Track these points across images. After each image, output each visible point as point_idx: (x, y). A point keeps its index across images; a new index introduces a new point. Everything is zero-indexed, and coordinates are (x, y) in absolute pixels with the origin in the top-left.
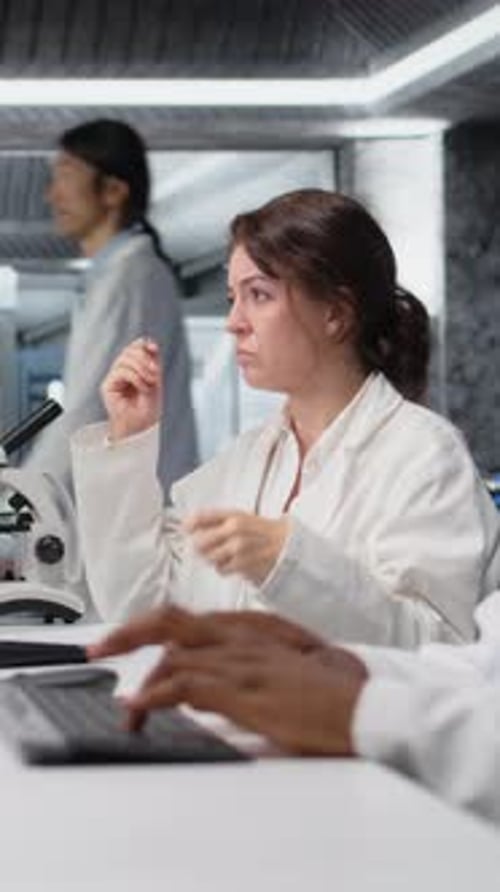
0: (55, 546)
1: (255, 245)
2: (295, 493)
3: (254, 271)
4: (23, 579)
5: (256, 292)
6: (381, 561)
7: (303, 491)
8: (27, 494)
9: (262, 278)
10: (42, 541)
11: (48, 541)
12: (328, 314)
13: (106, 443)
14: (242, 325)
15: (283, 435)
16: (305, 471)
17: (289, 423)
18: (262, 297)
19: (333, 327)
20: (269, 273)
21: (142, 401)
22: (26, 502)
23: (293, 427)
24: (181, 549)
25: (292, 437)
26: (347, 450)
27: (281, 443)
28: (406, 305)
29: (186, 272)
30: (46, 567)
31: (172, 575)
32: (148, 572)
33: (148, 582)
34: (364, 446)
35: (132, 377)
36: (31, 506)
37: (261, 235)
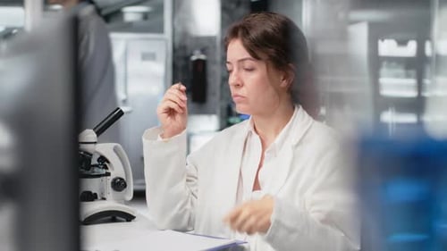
0: (122, 183)
1: (247, 41)
2: (260, 166)
3: (246, 55)
4: (104, 199)
6: (312, 205)
9: (250, 59)
10: (115, 180)
11: (118, 180)
12: (282, 78)
13: (160, 139)
14: (239, 83)
15: (250, 133)
17: (253, 127)
19: (284, 83)
20: (255, 57)
21: (178, 117)
22: (106, 160)
23: (255, 130)
24: (197, 191)
27: (249, 138)
29: (104, 12)
30: (116, 192)
31: (192, 203)
32: (181, 202)
33: (182, 208)
35: (173, 106)
36: (109, 162)
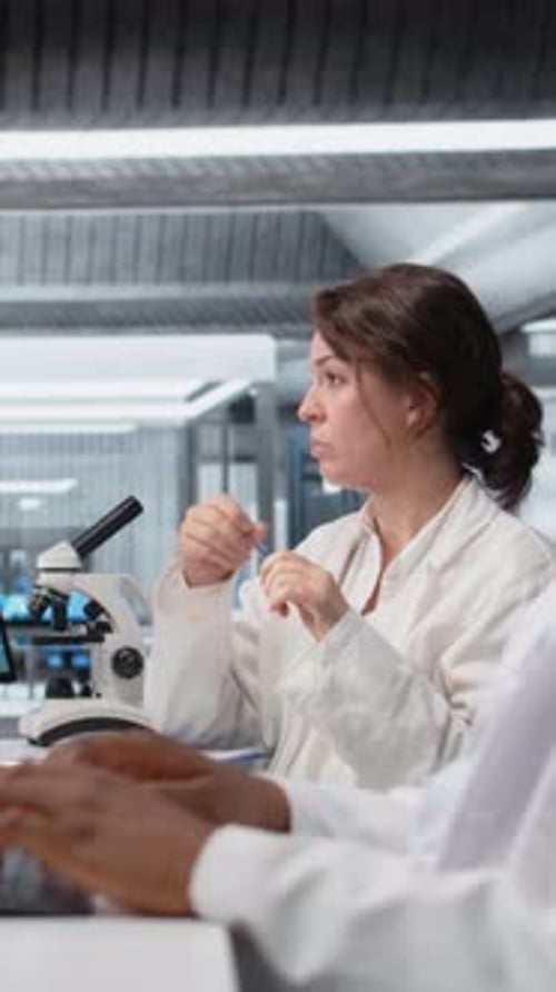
0: (131, 659)
3: (326, 352)
4: (99, 695)
5: (332, 377)
7: (381, 605)
8: (103, 602)
10: (118, 653)
11: (126, 653)
12: (408, 403)
14: (315, 411)
15: (365, 536)
16: (384, 583)
17: (372, 524)
18: (337, 381)
19: (412, 417)
22: (102, 610)
23: (377, 529)
25: (374, 540)
26: (430, 567)
27: (363, 544)
28: (515, 397)
30: (124, 682)
34: (447, 567)
36: (108, 616)
37: (335, 314)
